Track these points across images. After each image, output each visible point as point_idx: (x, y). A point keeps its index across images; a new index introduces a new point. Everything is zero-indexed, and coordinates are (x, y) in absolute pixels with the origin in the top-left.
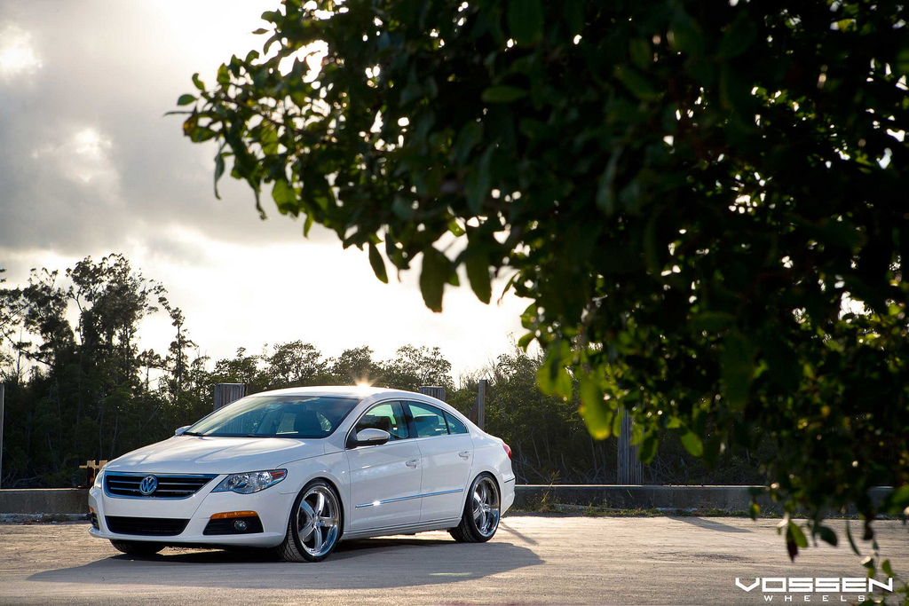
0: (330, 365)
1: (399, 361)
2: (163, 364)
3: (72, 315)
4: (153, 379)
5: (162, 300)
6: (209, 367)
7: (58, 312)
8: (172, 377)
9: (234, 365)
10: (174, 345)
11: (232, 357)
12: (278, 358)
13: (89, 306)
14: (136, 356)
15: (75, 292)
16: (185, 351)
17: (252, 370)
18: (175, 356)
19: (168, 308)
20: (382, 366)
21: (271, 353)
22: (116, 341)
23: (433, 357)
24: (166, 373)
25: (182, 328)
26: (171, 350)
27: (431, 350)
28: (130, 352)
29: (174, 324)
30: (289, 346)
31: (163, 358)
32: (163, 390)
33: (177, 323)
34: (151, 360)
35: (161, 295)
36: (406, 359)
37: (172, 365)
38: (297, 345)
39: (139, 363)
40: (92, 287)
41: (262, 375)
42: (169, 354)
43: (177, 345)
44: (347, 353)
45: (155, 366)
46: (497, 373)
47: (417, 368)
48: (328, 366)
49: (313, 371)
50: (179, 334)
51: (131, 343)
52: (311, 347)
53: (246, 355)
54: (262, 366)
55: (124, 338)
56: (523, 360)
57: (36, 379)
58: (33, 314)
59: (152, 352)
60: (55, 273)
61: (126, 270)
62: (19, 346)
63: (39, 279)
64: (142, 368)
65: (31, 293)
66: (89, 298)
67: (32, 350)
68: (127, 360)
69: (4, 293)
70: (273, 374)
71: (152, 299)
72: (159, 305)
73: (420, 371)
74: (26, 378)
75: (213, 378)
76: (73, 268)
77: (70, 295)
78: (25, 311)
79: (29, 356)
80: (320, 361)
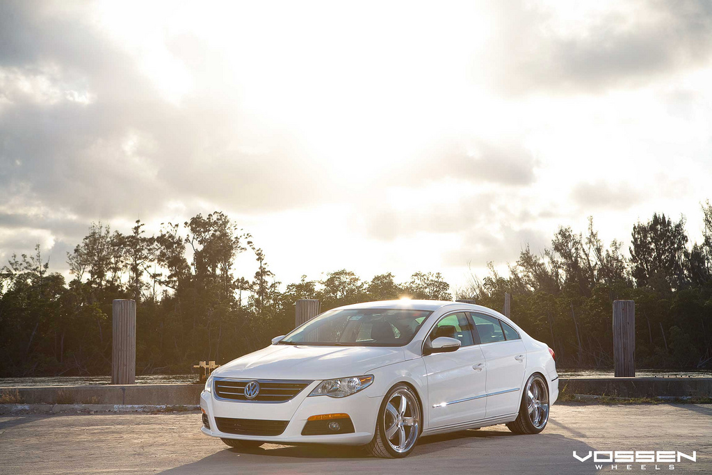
0: (366, 286)
1: (413, 282)
2: (251, 287)
4: (244, 298)
5: (249, 243)
6: (282, 289)
7: (179, 253)
8: (257, 296)
9: (299, 287)
10: (257, 274)
11: (298, 282)
12: (330, 282)
13: (200, 248)
14: (232, 282)
15: (191, 239)
16: (266, 278)
17: (312, 291)
18: (259, 282)
19: (254, 249)
20: (401, 287)
21: (325, 279)
22: (218, 272)
23: (436, 280)
24: (253, 293)
25: (263, 262)
26: (256, 277)
27: (435, 275)
28: (229, 279)
29: (258, 260)
30: (336, 274)
31: (251, 283)
32: (251, 305)
33: (260, 259)
34: (243, 284)
35: (249, 239)
36: (418, 282)
37: (257, 288)
38: (343, 273)
39: (235, 287)
40: (203, 235)
41: (319, 293)
42: (255, 280)
43: (261, 274)
44: (377, 278)
45: (245, 289)
46: (481, 291)
47: (426, 288)
48: (364, 287)
49: (354, 290)
50: (261, 267)
51: (229, 273)
52: (353, 274)
53: (307, 280)
54: (319, 288)
55: (224, 270)
56: (501, 282)
57: (167, 299)
58: (163, 254)
59: (243, 279)
60: (177, 225)
61: (225, 223)
62: (154, 276)
63: (167, 230)
64: (236, 290)
65: (161, 240)
66: (201, 242)
67: (163, 279)
68: (227, 284)
69: (144, 240)
70: (327, 292)
71: (243, 242)
72: (247, 246)
73: (427, 290)
74: (159, 298)
75: (284, 297)
76: (189, 222)
77: (187, 240)
78: (158, 253)
79: (160, 283)
80: (359, 284)
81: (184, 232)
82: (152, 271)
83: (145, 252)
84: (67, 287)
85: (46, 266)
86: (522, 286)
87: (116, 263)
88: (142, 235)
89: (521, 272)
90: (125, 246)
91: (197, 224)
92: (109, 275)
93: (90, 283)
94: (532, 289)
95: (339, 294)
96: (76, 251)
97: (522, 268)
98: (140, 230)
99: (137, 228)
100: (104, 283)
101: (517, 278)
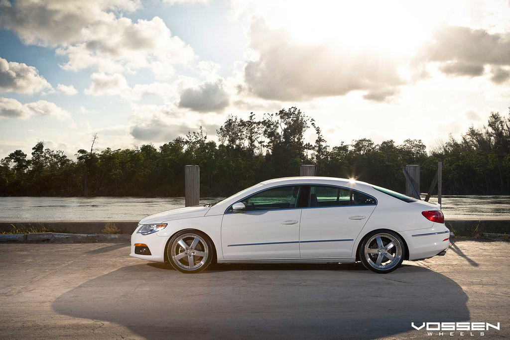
0: (377, 147)
1: (405, 145)
2: (313, 148)
3: (280, 131)
4: (309, 154)
5: (313, 124)
6: (330, 150)
7: (275, 130)
8: (316, 153)
9: (340, 148)
10: (317, 141)
11: (339, 145)
12: (357, 145)
13: (286, 127)
14: (303, 146)
15: (279, 122)
16: (322, 143)
17: (347, 150)
18: (318, 145)
19: (315, 127)
20: (398, 148)
21: (354, 143)
22: (296, 140)
23: (419, 144)
24: (315, 152)
25: (320, 134)
26: (316, 143)
27: (418, 141)
28: (301, 144)
29: (317, 133)
30: (360, 141)
31: (313, 146)
32: (313, 158)
33: (318, 133)
34: (309, 147)
35: (312, 122)
36: (408, 145)
37: (317, 149)
38: (364, 140)
39: (304, 148)
40: (287, 120)
41: (351, 152)
42: (315, 144)
43: (319, 140)
44: (384, 143)
45: (310, 149)
46: (445, 150)
47: (412, 148)
48: (377, 148)
49: (370, 150)
50: (319, 137)
51: (301, 141)
52: (370, 141)
53: (344, 144)
54: (350, 148)
55: (299, 139)
56: (456, 145)
57: (268, 154)
58: (266, 131)
59: (309, 144)
60: (272, 115)
61: (299, 113)
62: (261, 143)
63: (267, 118)
64: (306, 150)
65: (264, 123)
66: (286, 124)
67: (265, 144)
68: (300, 147)
69: (255, 123)
70: (355, 151)
71: (309, 124)
72: (312, 126)
73: (413, 149)
74: (264, 154)
75: (331, 154)
76: (278, 113)
77: (277, 123)
78: (264, 129)
79: (264, 146)
80: (374, 146)
81: (276, 118)
82: (259, 140)
83: (256, 130)
84: (217, 148)
85: (205, 138)
86: (470, 147)
87: (241, 135)
88: (254, 121)
89: (468, 138)
90: (245, 126)
91: (283, 114)
92: (238, 142)
93: (228, 146)
94: (475, 148)
95: (362, 152)
96: (221, 129)
97: (469, 137)
98: (253, 118)
99: (251, 117)
100: (235, 146)
101: (466, 142)
